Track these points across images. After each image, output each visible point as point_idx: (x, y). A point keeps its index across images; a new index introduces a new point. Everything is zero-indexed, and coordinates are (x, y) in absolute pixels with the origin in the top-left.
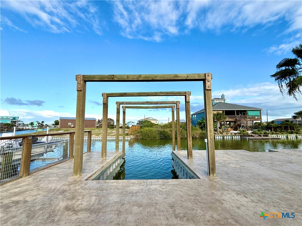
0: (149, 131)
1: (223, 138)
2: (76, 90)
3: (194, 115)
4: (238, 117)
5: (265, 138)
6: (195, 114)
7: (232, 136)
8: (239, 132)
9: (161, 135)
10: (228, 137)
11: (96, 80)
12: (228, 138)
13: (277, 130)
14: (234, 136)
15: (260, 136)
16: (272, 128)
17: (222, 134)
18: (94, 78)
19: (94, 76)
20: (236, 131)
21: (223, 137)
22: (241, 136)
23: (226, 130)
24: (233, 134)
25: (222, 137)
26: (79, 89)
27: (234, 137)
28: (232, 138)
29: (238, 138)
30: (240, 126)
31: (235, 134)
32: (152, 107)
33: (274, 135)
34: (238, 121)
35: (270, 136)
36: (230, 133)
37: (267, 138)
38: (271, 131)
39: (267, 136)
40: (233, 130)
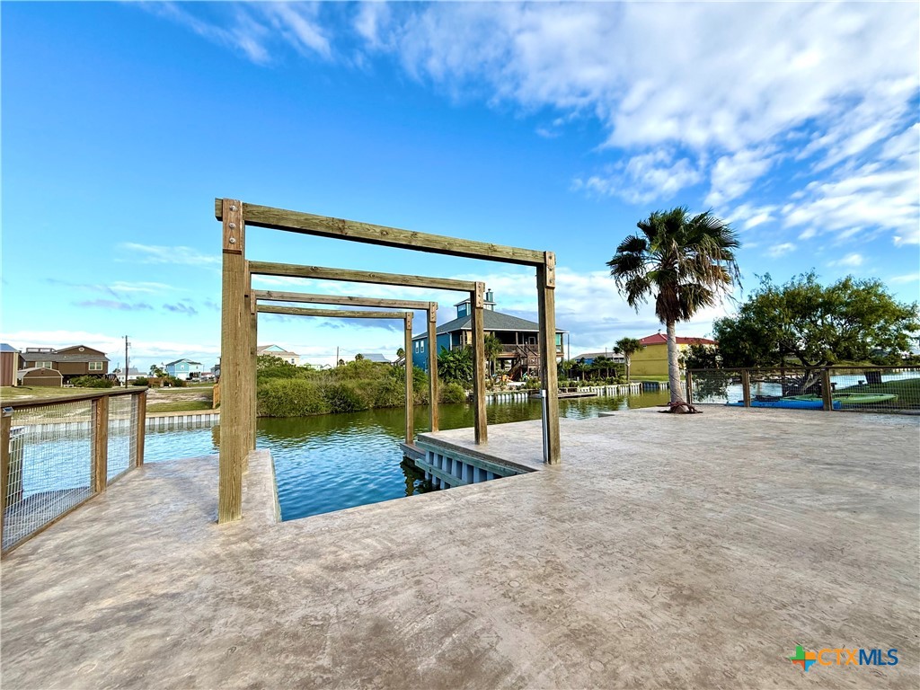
0: (293, 390)
1: (495, 399)
2: (221, 248)
3: (419, 340)
4: (520, 347)
5: (572, 394)
6: (422, 339)
7: (512, 393)
8: (525, 383)
9: (336, 399)
10: (503, 396)
11: (290, 225)
12: (504, 399)
13: (590, 378)
14: (517, 393)
15: (564, 391)
16: (581, 372)
17: (493, 390)
18: (283, 219)
19: (282, 215)
20: (518, 381)
21: (495, 396)
22: (529, 393)
23: (498, 381)
24: (514, 390)
25: (491, 398)
26: (232, 248)
27: (515, 395)
28: (513, 399)
29: (522, 397)
30: (524, 369)
31: (518, 388)
32: (349, 314)
33: (585, 388)
34: (523, 358)
35: (581, 390)
36: (507, 388)
37: (575, 394)
38: (581, 379)
39: (574, 390)
40: (512, 380)
